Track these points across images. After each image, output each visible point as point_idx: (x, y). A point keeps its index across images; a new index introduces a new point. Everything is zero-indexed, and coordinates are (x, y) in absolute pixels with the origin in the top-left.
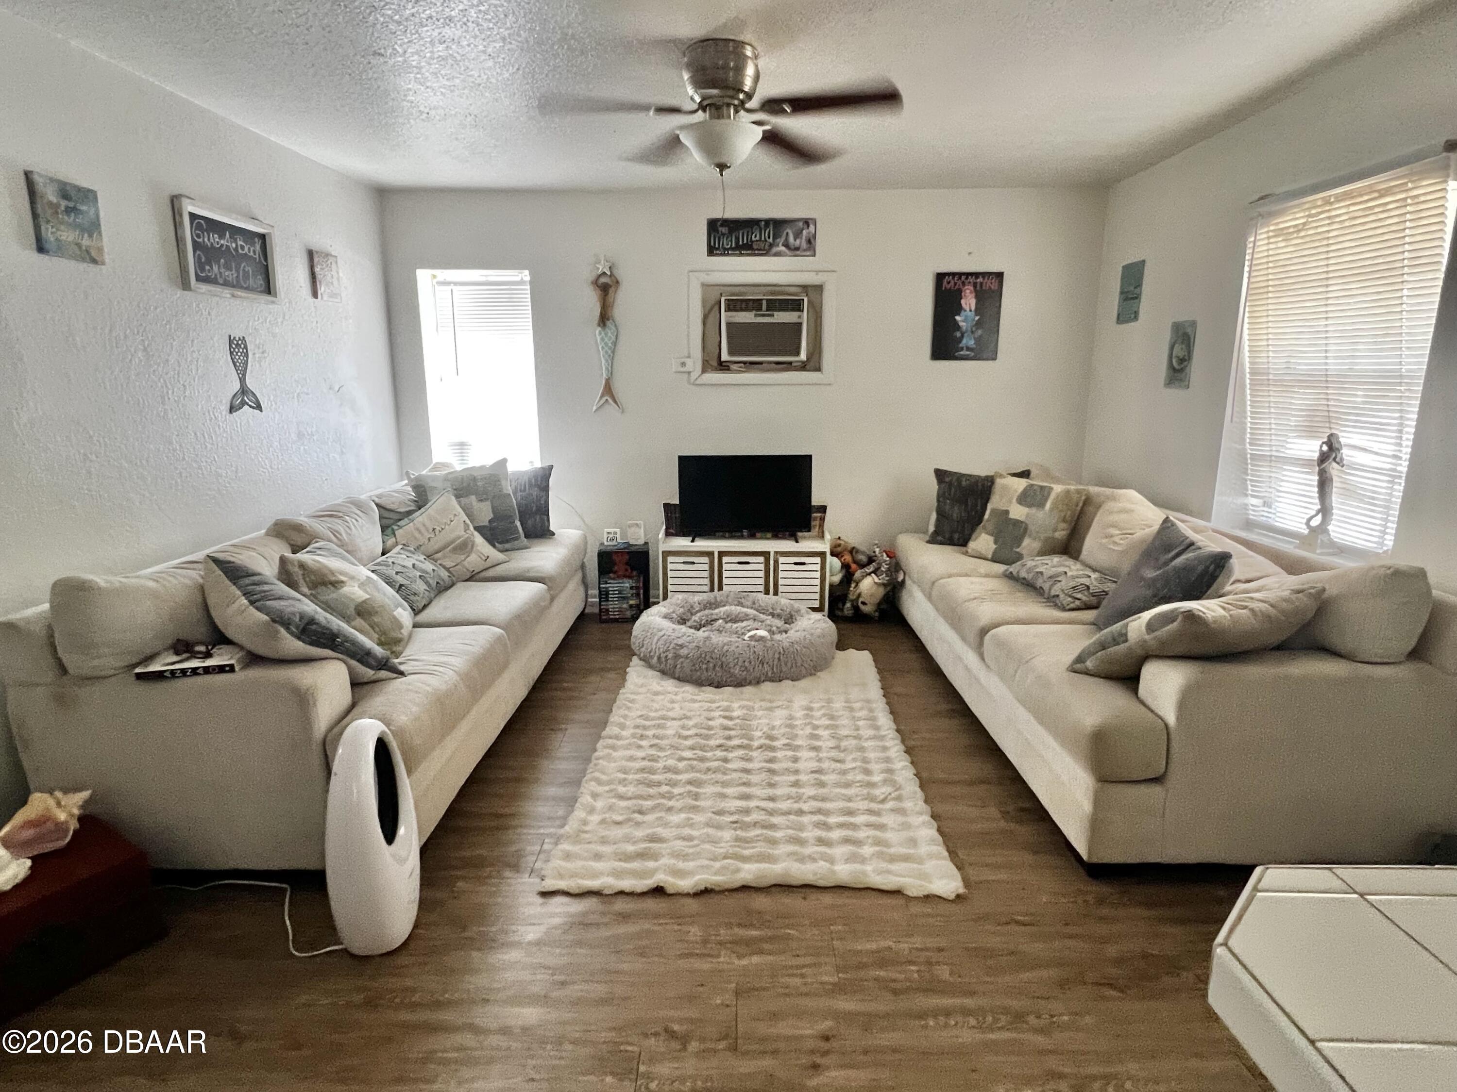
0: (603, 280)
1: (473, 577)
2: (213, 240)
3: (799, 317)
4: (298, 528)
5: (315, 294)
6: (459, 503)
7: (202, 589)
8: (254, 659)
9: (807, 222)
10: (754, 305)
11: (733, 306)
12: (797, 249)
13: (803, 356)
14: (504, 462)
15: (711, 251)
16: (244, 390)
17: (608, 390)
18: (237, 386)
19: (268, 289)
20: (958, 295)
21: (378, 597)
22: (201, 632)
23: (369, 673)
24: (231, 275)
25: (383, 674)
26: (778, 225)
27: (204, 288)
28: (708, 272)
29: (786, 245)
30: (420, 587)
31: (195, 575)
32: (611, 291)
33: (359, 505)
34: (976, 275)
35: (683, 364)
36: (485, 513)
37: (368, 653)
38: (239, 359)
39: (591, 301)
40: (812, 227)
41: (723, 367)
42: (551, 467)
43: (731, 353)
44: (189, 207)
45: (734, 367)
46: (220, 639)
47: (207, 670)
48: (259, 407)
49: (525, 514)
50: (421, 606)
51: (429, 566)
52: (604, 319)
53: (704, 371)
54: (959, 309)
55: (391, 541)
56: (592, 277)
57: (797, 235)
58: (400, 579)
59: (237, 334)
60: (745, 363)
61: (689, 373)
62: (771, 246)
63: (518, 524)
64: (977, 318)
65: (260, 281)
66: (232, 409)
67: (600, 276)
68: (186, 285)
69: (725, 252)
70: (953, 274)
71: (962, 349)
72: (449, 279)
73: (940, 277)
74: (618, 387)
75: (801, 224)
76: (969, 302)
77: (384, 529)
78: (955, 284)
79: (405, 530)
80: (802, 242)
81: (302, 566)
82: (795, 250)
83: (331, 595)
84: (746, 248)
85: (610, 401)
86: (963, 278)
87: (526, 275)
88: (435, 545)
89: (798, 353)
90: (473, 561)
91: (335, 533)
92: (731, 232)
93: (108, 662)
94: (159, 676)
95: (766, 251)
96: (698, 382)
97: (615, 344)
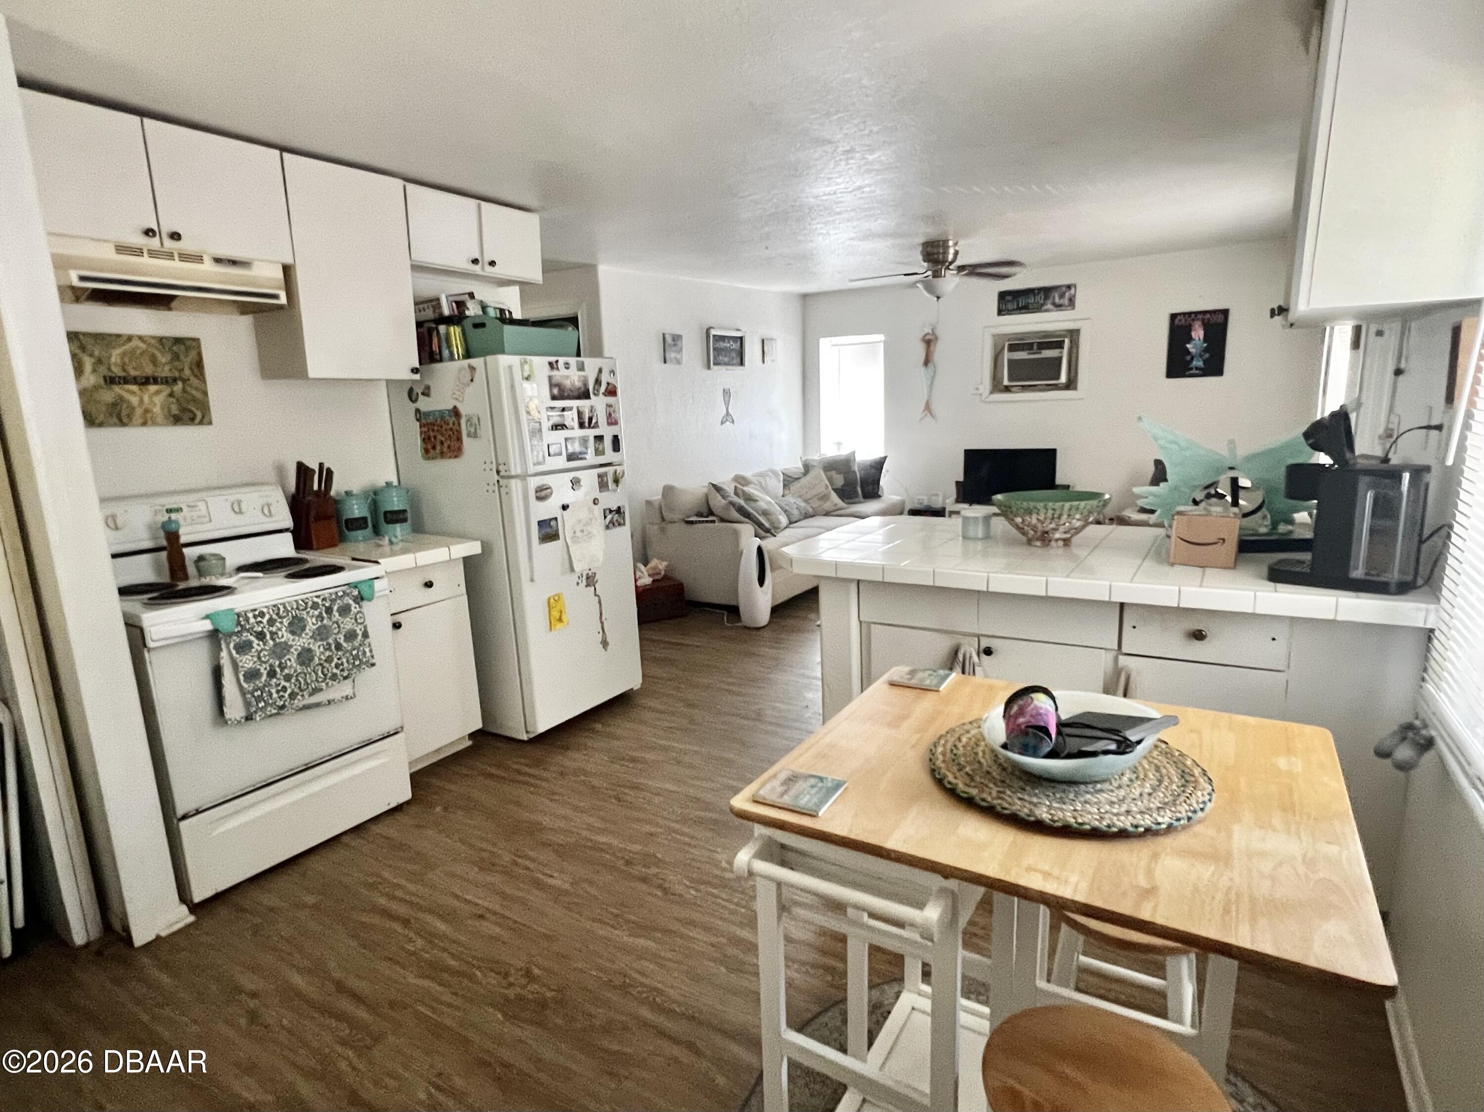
0: (928, 337)
1: (827, 514)
2: (722, 345)
3: (1061, 352)
4: (743, 478)
5: (763, 362)
6: (826, 475)
7: (707, 495)
8: (723, 520)
9: (1069, 287)
10: (1029, 347)
11: (1013, 348)
12: (1060, 306)
13: (1063, 379)
14: (854, 453)
15: (1000, 312)
16: (728, 413)
17: (928, 407)
18: (725, 412)
19: (742, 363)
20: (1189, 329)
21: (772, 509)
22: (705, 511)
23: (763, 533)
24: (726, 359)
25: (769, 535)
26: (1047, 291)
27: (716, 368)
28: (996, 327)
29: (1054, 304)
30: (796, 512)
31: (705, 490)
32: (932, 344)
33: (775, 473)
34: (1204, 313)
35: (977, 389)
36: (840, 480)
37: (763, 524)
38: (727, 399)
39: (920, 350)
40: (1072, 291)
41: (1007, 389)
42: (885, 458)
43: (1011, 379)
44: (713, 332)
45: (1013, 389)
46: (711, 513)
47: (707, 522)
48: (733, 422)
49: (864, 483)
50: (794, 520)
51: (803, 504)
52: (927, 362)
53: (991, 393)
54: (1190, 339)
55: (787, 492)
56: (921, 335)
57: (1062, 296)
58: (787, 508)
59: (727, 387)
60: (1023, 386)
61: (981, 395)
62: (1042, 305)
63: (859, 489)
64: (1205, 345)
65: (739, 360)
66: (722, 423)
67: (926, 335)
68: (709, 368)
69: (1009, 312)
70: (1184, 314)
71: (1191, 369)
72: (839, 343)
73: (1173, 317)
74: (934, 407)
75: (1064, 289)
76: (1198, 333)
77: (785, 486)
78: (1186, 320)
79: (795, 487)
80: (1066, 301)
81: (743, 491)
82: (1059, 307)
83: (753, 504)
84: (1025, 309)
85: (928, 415)
86: (1193, 315)
87: (881, 337)
88: (808, 496)
89: (1058, 377)
90: (827, 506)
91: (760, 483)
92: (1014, 298)
93: (677, 516)
94: (692, 523)
95: (1038, 309)
96: (988, 400)
97: (933, 378)
